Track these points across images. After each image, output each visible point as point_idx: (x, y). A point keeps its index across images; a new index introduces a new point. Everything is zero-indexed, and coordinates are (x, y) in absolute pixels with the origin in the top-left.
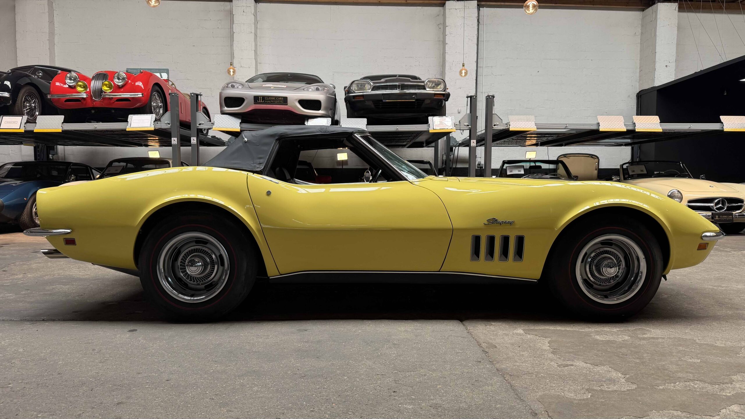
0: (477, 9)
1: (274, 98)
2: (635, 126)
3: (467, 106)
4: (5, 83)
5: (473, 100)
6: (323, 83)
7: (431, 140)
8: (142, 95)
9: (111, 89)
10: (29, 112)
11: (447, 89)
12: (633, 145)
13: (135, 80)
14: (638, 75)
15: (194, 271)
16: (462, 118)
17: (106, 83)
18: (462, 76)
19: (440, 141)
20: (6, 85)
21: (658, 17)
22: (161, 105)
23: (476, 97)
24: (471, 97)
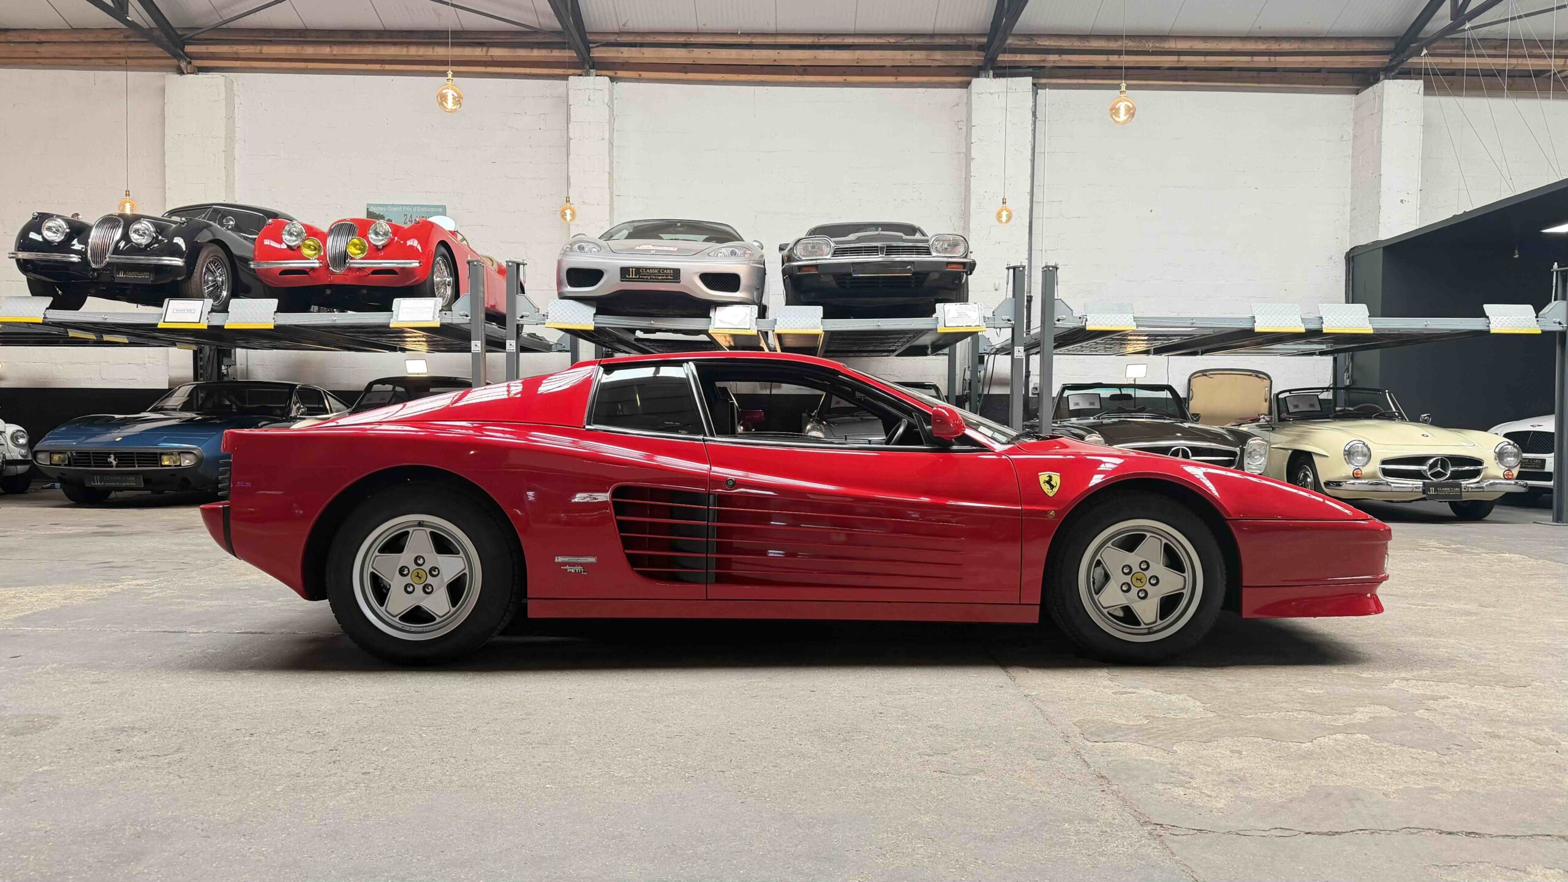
0: (1031, 93)
2: (1322, 323)
3: (1008, 284)
4: (174, 241)
5: (1017, 273)
6: (743, 240)
8: (420, 263)
9: (362, 253)
11: (971, 252)
13: (407, 235)
14: (1348, 216)
16: (998, 308)
17: (356, 241)
18: (1000, 221)
20: (177, 244)
21: (1385, 107)
22: (449, 282)
23: (1024, 267)
24: (1014, 268)
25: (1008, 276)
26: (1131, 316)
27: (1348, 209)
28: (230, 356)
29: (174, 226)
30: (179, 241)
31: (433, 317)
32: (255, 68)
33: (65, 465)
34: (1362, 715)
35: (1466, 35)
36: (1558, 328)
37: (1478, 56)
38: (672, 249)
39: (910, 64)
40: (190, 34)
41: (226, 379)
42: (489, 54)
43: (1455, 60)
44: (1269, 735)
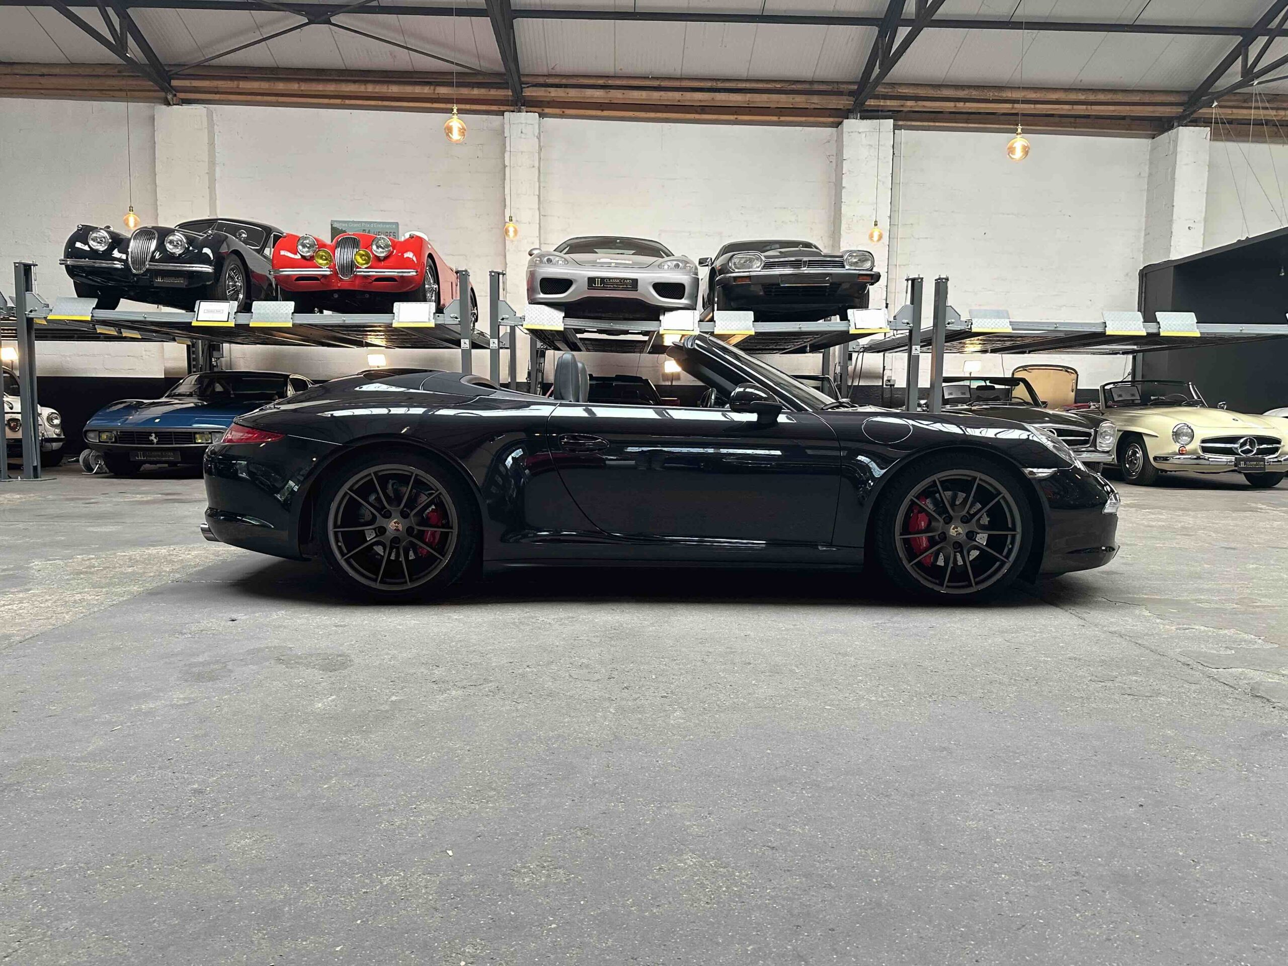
0: (892, 132)
1: (618, 281)
2: (1160, 328)
3: (907, 293)
4: (203, 251)
5: (917, 284)
6: (674, 255)
8: (415, 272)
9: (367, 263)
10: (232, 294)
11: (877, 268)
12: (1135, 354)
13: (404, 249)
14: (1142, 240)
16: (899, 312)
17: (360, 252)
20: (205, 253)
21: (1179, 149)
22: (436, 288)
24: (913, 280)
25: (907, 287)
26: (1008, 321)
27: (1143, 234)
28: (219, 350)
29: (201, 238)
30: (206, 250)
31: (429, 319)
32: (232, 101)
33: (112, 443)
35: (1253, 89)
37: (1264, 108)
38: (627, 262)
39: (792, 106)
40: (175, 70)
41: (216, 370)
42: (436, 92)
43: (1235, 111)
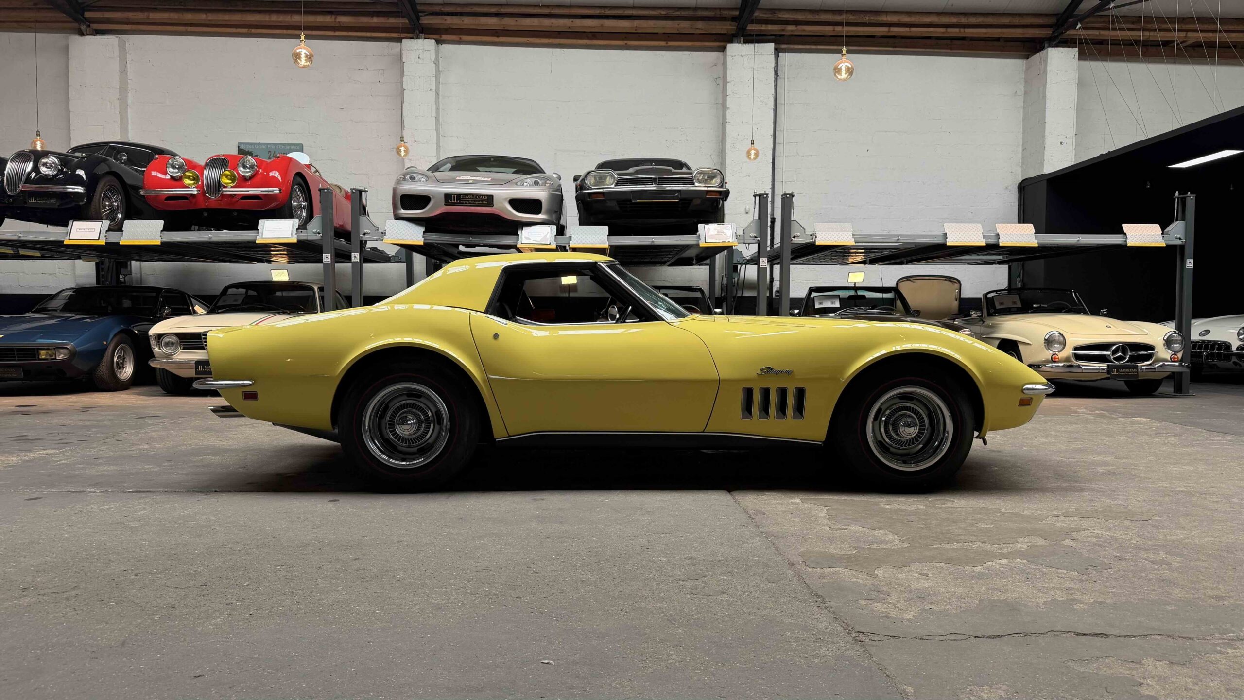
0: (774, 56)
1: (474, 197)
2: (999, 238)
3: (754, 208)
4: (77, 173)
5: (762, 199)
6: (544, 173)
7: (703, 254)
8: (280, 190)
9: (233, 182)
10: (109, 214)
11: (726, 183)
12: (1011, 264)
13: (269, 168)
14: (1020, 155)
15: (406, 430)
16: (747, 227)
17: (227, 173)
18: (750, 159)
19: (717, 256)
20: (79, 175)
21: (1049, 68)
22: (305, 206)
23: (767, 195)
24: (760, 196)
25: (755, 201)
26: (851, 234)
27: (1021, 149)
28: (126, 267)
29: (76, 160)
30: (81, 172)
31: (292, 234)
32: (144, 31)
34: (1022, 545)
35: (1110, 12)
36: (1178, 242)
37: (1120, 29)
39: (678, 32)
40: (88, 2)
41: (123, 285)
42: (338, 21)
43: (1103, 32)
44: (949, 561)
